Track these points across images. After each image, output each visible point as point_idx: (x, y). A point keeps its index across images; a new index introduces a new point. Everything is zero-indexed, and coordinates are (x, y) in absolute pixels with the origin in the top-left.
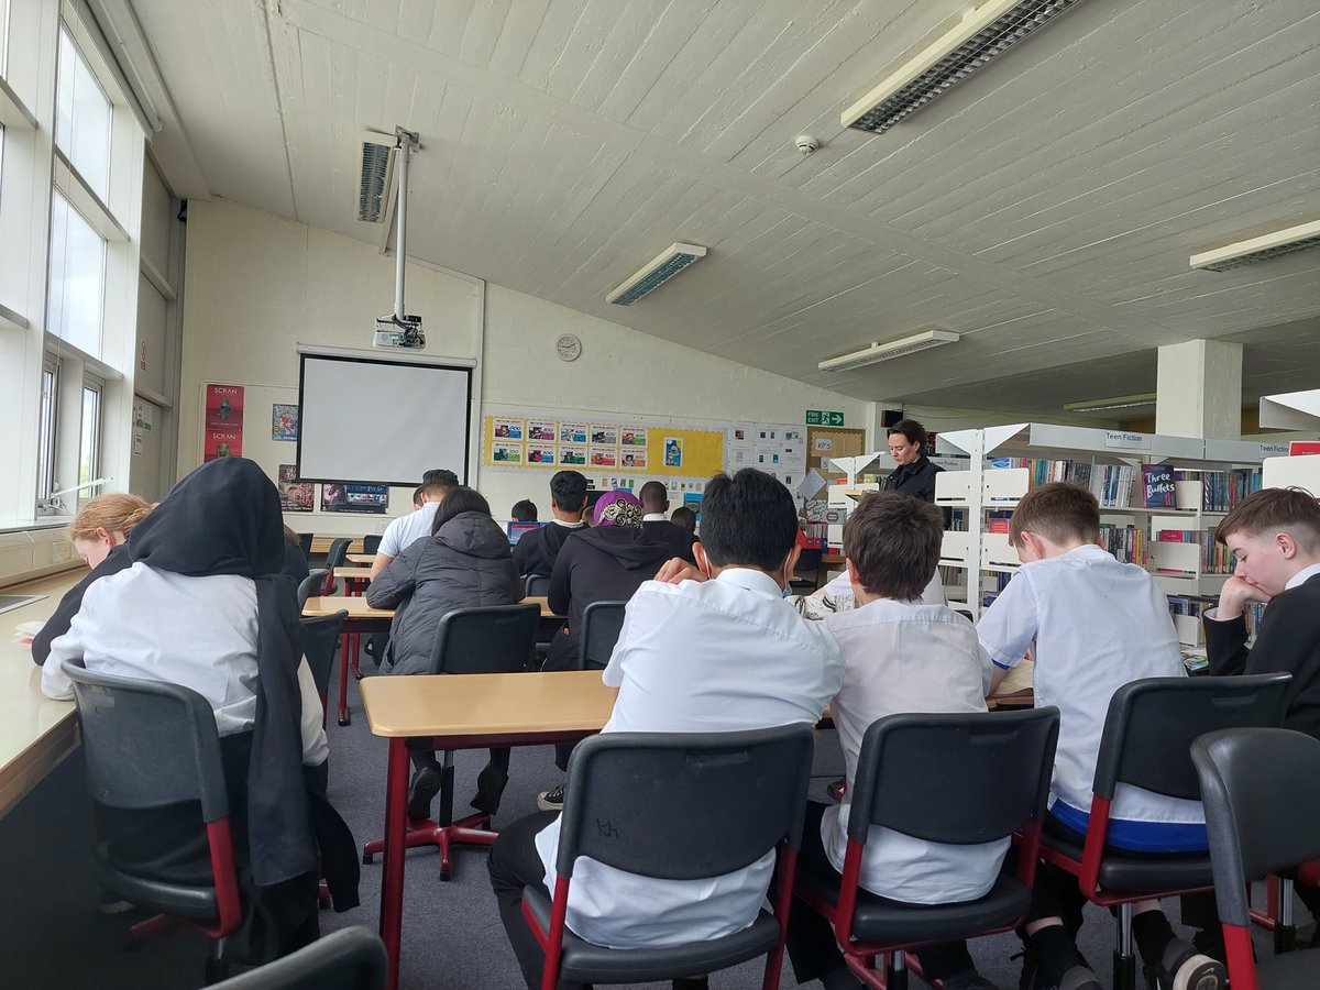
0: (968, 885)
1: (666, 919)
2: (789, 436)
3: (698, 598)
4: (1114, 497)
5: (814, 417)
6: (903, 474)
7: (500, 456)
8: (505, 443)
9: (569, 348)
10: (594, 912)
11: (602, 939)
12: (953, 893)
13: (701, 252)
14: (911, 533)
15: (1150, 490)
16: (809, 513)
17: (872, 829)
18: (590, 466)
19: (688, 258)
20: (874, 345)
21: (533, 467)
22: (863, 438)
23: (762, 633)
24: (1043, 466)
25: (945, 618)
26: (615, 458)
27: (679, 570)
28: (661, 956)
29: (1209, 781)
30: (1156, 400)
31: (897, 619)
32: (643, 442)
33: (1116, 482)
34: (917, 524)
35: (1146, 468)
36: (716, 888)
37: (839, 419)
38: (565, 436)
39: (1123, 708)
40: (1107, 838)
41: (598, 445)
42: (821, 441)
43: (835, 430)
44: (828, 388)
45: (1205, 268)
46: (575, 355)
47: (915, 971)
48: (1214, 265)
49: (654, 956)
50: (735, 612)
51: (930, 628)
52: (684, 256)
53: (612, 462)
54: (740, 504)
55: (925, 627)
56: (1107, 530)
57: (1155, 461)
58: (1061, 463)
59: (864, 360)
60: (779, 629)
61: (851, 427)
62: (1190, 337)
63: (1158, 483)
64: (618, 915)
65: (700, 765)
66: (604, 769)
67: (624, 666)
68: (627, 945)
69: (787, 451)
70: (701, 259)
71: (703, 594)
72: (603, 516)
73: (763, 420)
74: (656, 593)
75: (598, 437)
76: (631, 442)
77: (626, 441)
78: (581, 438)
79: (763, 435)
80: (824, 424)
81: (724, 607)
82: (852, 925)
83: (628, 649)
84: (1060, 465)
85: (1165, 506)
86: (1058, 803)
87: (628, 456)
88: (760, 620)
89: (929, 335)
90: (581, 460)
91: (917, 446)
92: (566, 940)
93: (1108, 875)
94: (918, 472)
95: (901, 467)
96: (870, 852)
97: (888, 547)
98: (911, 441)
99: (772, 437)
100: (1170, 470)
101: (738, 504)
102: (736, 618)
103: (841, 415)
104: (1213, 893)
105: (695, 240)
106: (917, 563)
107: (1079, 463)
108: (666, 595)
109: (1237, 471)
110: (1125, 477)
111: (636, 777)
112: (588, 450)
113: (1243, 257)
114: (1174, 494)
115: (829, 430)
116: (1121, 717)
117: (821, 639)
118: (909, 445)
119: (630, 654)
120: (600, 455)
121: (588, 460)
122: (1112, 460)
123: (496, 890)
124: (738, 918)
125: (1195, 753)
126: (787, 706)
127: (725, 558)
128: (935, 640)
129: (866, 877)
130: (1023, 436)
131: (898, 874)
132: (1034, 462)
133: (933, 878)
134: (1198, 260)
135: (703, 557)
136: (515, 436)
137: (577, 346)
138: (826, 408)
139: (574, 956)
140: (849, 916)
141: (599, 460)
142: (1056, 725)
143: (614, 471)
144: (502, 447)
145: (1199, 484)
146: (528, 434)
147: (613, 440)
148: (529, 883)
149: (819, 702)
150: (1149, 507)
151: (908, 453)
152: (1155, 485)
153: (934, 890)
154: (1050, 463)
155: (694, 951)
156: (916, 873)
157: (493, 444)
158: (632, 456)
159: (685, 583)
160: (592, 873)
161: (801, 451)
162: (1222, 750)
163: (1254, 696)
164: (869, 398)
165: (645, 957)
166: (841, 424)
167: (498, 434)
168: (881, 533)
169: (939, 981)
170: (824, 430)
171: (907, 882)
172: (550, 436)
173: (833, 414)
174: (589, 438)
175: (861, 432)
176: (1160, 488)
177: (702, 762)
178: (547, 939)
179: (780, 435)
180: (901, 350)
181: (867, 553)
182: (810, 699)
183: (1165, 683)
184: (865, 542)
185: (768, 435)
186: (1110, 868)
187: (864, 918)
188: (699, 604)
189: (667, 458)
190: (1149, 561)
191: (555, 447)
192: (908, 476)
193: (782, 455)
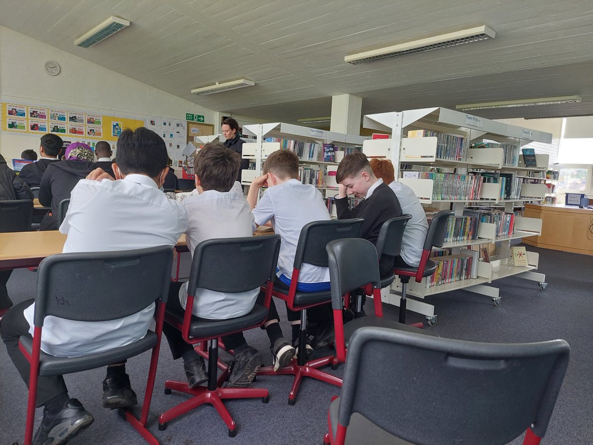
0: (242, 310)
1: (97, 340)
2: (178, 125)
3: (111, 187)
4: (312, 157)
5: (190, 117)
6: (228, 144)
7: (12, 126)
8: (14, 118)
9: (52, 68)
10: (57, 342)
11: (63, 354)
12: (235, 314)
13: (127, 23)
14: (226, 166)
15: (326, 154)
16: (189, 163)
17: (198, 290)
18: (69, 134)
19: (120, 26)
20: (217, 83)
21: (33, 133)
22: (213, 129)
23: (146, 204)
24: (286, 142)
25: (237, 198)
26: (84, 130)
27: (100, 173)
28: (96, 357)
29: (331, 257)
30: (330, 120)
31: (216, 198)
32: (99, 123)
33: (313, 151)
34: (229, 162)
35: (325, 145)
36: (124, 322)
37: (202, 119)
38: (53, 117)
39: (305, 233)
40: (297, 288)
41: (73, 123)
42: (193, 128)
43: (200, 124)
44: (196, 103)
45: (350, 62)
46: (57, 73)
47: (221, 348)
48: (353, 61)
49: (92, 357)
50: (132, 194)
51: (231, 202)
52: (117, 24)
53: (81, 133)
54: (137, 144)
55: (229, 202)
56: (309, 171)
57: (328, 142)
58: (293, 141)
59: (212, 91)
60: (155, 203)
61: (208, 123)
62: (344, 93)
63: (329, 151)
64: (71, 341)
65: (113, 267)
66: (57, 272)
67: (70, 222)
68: (78, 355)
69: (177, 132)
70: (127, 27)
71: (114, 186)
72: (70, 155)
73: (165, 116)
74: (88, 185)
75: (73, 119)
76: (93, 123)
77: (89, 122)
78: (63, 119)
79: (165, 124)
80: (195, 121)
81: (126, 192)
82: (189, 331)
83: (72, 213)
84: (292, 142)
85: (331, 161)
86: (282, 275)
87: (91, 130)
88: (145, 198)
89: (241, 81)
90: (63, 131)
91: (234, 131)
92: (41, 357)
93: (298, 299)
94: (235, 143)
95: (227, 140)
96: (198, 299)
97: (215, 172)
98: (232, 129)
99: (170, 125)
100: (334, 146)
101: (136, 144)
102: (132, 197)
103: (203, 117)
104: (331, 303)
105: (123, 17)
106: (228, 180)
107: (300, 142)
108: (93, 186)
109: (357, 148)
110: (317, 148)
111: (77, 274)
112: (68, 125)
113: (363, 59)
114: (334, 156)
115: (198, 124)
116: (304, 237)
117: (177, 207)
118: (230, 130)
119: (73, 216)
120: (74, 128)
121: (67, 131)
122: (312, 141)
123: (5, 341)
124: (136, 335)
125: (327, 248)
126: (159, 238)
127: (129, 169)
128: (233, 207)
129: (196, 311)
130: (277, 129)
131: (212, 308)
132: (282, 140)
133: (226, 308)
134: (348, 58)
135: (117, 171)
136: (21, 115)
137: (58, 67)
138: (196, 113)
139: (47, 364)
140: (188, 326)
141: (74, 131)
142: (279, 242)
143: (83, 137)
144: (13, 121)
145: (343, 152)
146: (29, 115)
147: (82, 121)
148: (22, 334)
149: (176, 236)
150: (325, 161)
151: (230, 134)
152: (327, 152)
153: (226, 313)
154: (288, 141)
155: (113, 352)
156: (218, 307)
157: (7, 119)
158: (93, 130)
159: (105, 180)
160: (55, 325)
161: (184, 133)
162: (338, 248)
163: (351, 227)
164: (216, 109)
165: (87, 358)
166: (203, 121)
167: (10, 113)
168: (213, 165)
169: (232, 351)
170: (195, 123)
171: (215, 311)
172: (43, 117)
173: (199, 116)
174: (67, 119)
175: (212, 126)
176: (329, 154)
177: (113, 265)
178: (31, 357)
179: (174, 124)
180: (229, 87)
181: (205, 174)
182: (171, 235)
183: (321, 223)
184: (205, 168)
185: (167, 124)
186: (298, 296)
187: (194, 327)
188: (112, 190)
189: (114, 132)
190: (324, 183)
191: (47, 123)
192: (230, 145)
193: (175, 134)
